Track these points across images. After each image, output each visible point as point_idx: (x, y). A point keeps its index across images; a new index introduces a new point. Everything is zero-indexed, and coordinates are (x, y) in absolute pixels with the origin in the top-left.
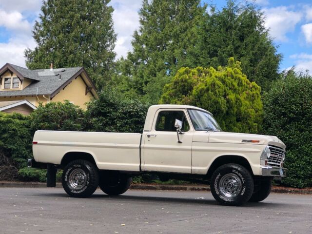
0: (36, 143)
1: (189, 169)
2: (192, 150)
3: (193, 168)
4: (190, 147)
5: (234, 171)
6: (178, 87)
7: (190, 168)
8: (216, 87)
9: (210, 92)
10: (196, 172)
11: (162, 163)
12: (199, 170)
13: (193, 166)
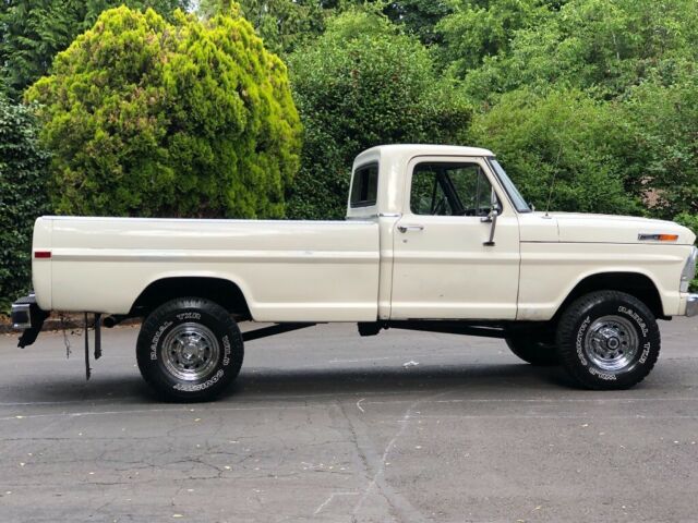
0: (46, 255)
1: (509, 310)
2: (520, 262)
3: (521, 306)
4: (515, 256)
5: (622, 309)
6: (117, 63)
7: (513, 306)
8: (222, 66)
9: (209, 78)
10: (529, 316)
11: (441, 297)
12: (536, 311)
13: (522, 302)
